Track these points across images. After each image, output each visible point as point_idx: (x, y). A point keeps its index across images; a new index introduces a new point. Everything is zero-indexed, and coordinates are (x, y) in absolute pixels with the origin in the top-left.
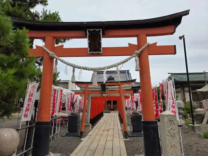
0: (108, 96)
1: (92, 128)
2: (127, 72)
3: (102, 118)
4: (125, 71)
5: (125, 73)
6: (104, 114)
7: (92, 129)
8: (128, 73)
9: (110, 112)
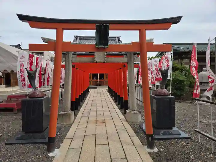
0: (105, 62)
1: (75, 115)
2: (117, 39)
3: (89, 96)
4: (115, 37)
5: (115, 40)
6: (89, 91)
7: (75, 119)
8: (119, 40)
9: (96, 88)
